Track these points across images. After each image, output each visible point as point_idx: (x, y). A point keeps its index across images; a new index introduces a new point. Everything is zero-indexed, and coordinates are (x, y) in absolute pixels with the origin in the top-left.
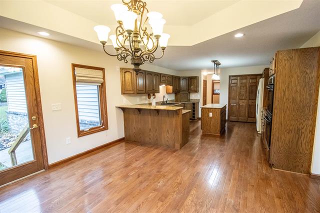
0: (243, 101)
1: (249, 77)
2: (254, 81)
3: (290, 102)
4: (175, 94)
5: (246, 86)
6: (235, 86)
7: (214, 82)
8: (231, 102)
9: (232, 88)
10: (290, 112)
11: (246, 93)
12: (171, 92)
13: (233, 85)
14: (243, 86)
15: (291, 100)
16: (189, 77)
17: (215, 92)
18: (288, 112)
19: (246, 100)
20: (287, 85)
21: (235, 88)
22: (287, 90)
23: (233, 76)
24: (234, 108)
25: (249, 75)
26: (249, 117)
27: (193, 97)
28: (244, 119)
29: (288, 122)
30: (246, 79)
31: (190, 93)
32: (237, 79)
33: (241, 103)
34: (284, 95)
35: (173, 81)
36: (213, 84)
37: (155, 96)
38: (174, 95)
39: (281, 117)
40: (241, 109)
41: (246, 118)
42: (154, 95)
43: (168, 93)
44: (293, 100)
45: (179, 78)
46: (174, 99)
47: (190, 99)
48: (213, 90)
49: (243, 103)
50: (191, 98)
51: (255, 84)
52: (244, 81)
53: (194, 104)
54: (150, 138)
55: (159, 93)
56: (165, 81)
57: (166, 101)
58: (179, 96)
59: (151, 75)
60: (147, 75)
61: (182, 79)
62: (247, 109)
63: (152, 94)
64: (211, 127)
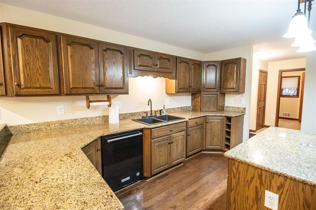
4: (193, 95)
7: (284, 74)
12: (174, 92)
16: (222, 62)
17: (284, 93)
27: (232, 102)
36: (281, 78)
37: (110, 100)
43: (169, 94)
45: (198, 66)
46: (190, 105)
47: (223, 106)
48: (280, 90)
50: (226, 105)
53: (228, 119)
55: (127, 93)
56: (151, 67)
57: (160, 111)
58: (199, 99)
59: (86, 48)
60: (69, 47)
61: (205, 65)
63: (105, 97)
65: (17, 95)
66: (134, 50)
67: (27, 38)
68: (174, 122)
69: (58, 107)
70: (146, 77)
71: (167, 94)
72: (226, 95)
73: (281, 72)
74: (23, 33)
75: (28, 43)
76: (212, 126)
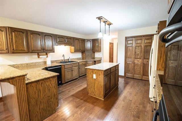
0: (139, 60)
1: (144, 38)
2: (148, 41)
4: (82, 53)
5: (141, 46)
6: (131, 46)
8: (127, 61)
9: (128, 48)
12: (74, 51)
13: (129, 45)
16: (93, 39)
19: (140, 58)
21: (130, 48)
23: (129, 37)
24: (130, 66)
25: (144, 36)
27: (97, 55)
28: (139, 77)
30: (141, 39)
32: (132, 40)
33: (136, 61)
35: (75, 42)
40: (136, 67)
41: (141, 76)
45: (83, 41)
46: (81, 57)
49: (138, 62)
50: (95, 57)
51: (149, 44)
52: (139, 42)
53: (95, 62)
55: (54, 52)
56: (63, 42)
57: (68, 59)
58: (84, 55)
59: (38, 35)
60: (31, 35)
61: (86, 41)
62: (141, 67)
63: (45, 53)
64: (95, 89)
65: (13, 53)
66: (56, 35)
68: (73, 63)
69: (25, 58)
71: (71, 52)
72: (95, 53)
74: (15, 30)
76: (89, 65)
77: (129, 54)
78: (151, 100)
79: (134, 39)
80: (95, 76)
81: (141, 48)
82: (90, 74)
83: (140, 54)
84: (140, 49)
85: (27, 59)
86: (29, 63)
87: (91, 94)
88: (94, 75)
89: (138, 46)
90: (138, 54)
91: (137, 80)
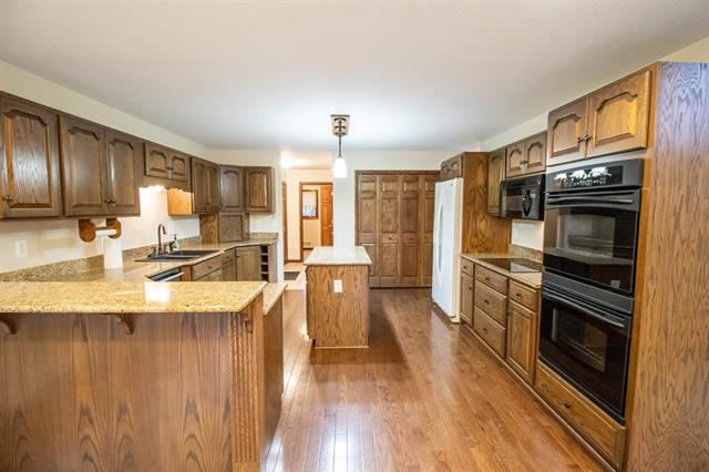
0: (391, 235)
1: (401, 178)
2: (412, 187)
3: (692, 252)
4: (203, 217)
5: (395, 199)
6: (370, 198)
7: (305, 188)
8: (361, 239)
9: (364, 203)
10: (691, 285)
11: (396, 216)
12: (189, 211)
13: (365, 195)
14: (389, 197)
15: (694, 246)
16: (246, 169)
17: (304, 213)
18: (685, 286)
19: (395, 232)
20: (683, 191)
21: (370, 203)
22: (684, 206)
23: (364, 173)
25: (401, 173)
26: (404, 274)
27: (260, 226)
28: (395, 281)
29: (684, 323)
30: (395, 181)
31: (248, 215)
32: (374, 181)
33: (385, 241)
34: (677, 226)
35: (194, 173)
36: (302, 193)
37: (118, 227)
38: (197, 222)
39: (667, 308)
40: (384, 256)
41: (398, 278)
42: (112, 223)
43: (175, 216)
44: (700, 245)
46: (198, 234)
47: (248, 234)
48: (301, 209)
49: (391, 241)
50: (251, 231)
51: (414, 196)
52: (391, 186)
53: (264, 248)
54: (86, 457)
55: (138, 215)
56: (164, 171)
57: (171, 244)
58: (215, 224)
59: (92, 137)
60: (71, 136)
61: (222, 170)
62: (399, 255)
63: (105, 222)
64: (341, 325)
66: (144, 144)
67: (18, 118)
68: (205, 258)
69: (17, 244)
70: (151, 187)
71: (171, 215)
72: (251, 216)
73: (302, 184)
74: (14, 108)
75: (20, 127)
76: (244, 262)
77: (366, 219)
78: (454, 320)
79: (378, 177)
80: (338, 286)
81: (396, 204)
82: (323, 280)
83: (393, 220)
84: (394, 207)
85: (26, 249)
86: (34, 269)
87: (326, 343)
88: (336, 282)
89: (389, 199)
90: (389, 221)
91: (390, 291)
